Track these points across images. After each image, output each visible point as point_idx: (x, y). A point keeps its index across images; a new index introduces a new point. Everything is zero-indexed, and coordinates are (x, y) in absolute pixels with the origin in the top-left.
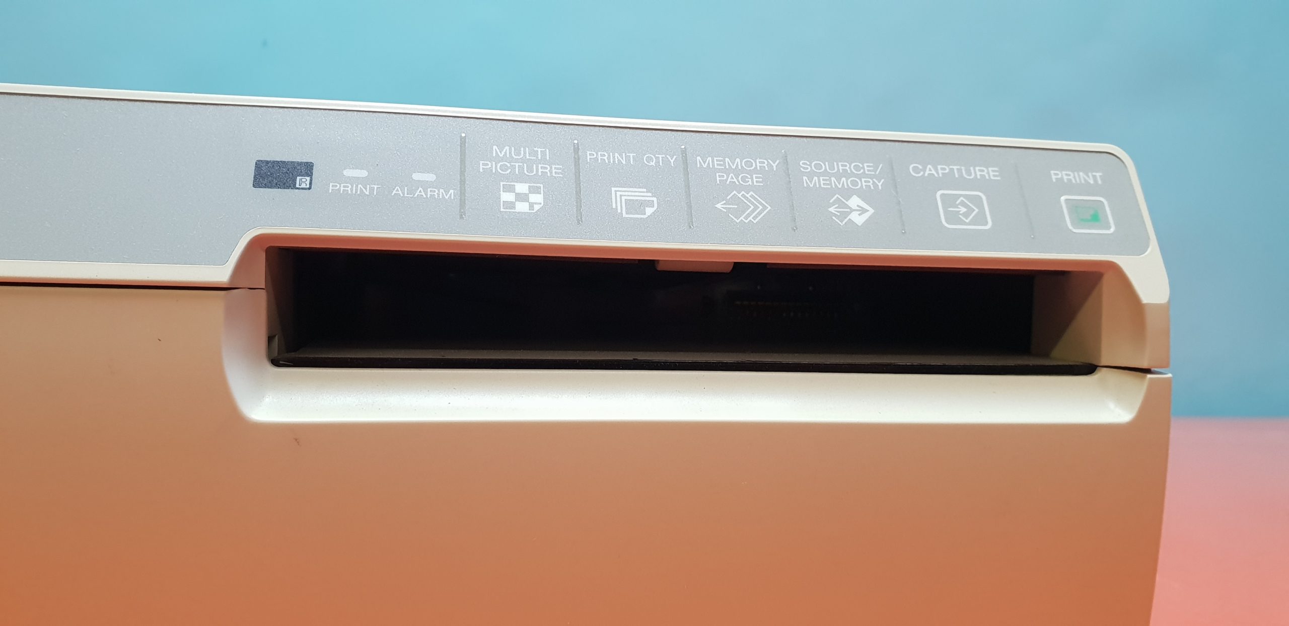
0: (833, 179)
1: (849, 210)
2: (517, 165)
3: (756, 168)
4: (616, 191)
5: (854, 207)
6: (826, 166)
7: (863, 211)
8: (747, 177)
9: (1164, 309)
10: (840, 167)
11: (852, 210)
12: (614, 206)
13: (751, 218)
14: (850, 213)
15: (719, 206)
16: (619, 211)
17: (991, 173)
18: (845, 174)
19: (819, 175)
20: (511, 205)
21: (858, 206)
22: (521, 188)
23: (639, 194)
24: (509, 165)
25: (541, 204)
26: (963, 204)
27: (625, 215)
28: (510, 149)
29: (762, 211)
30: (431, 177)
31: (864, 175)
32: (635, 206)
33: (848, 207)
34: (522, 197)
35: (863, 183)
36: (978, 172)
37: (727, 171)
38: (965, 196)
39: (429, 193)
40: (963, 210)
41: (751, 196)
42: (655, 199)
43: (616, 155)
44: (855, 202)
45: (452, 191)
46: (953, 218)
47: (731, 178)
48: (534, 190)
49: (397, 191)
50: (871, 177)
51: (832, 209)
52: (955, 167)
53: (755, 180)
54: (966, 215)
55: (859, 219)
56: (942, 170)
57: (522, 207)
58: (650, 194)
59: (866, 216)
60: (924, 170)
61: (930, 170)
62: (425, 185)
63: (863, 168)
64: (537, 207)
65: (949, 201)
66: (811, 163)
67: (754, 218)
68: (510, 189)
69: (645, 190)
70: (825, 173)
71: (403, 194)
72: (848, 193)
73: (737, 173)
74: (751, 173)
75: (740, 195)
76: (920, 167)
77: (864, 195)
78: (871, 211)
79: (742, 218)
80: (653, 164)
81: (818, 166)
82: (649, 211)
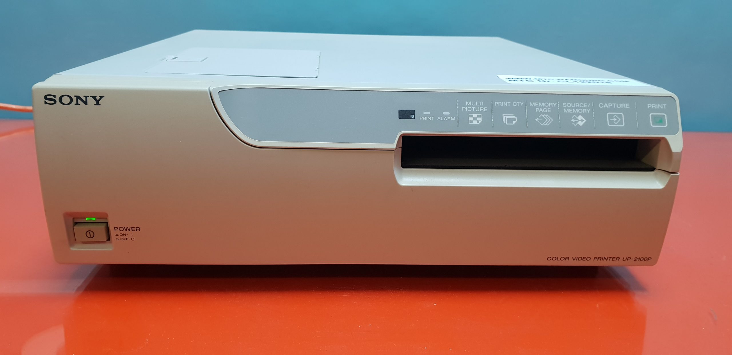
0: (574, 110)
1: (578, 120)
2: (473, 108)
3: (549, 106)
4: (504, 116)
5: (580, 119)
6: (571, 105)
7: (583, 121)
8: (546, 109)
9: (679, 154)
10: (576, 105)
11: (579, 121)
12: (503, 121)
13: (546, 124)
14: (578, 122)
15: (537, 120)
16: (505, 122)
17: (627, 106)
18: (578, 108)
19: (569, 108)
20: (472, 122)
21: (581, 119)
22: (475, 116)
23: (512, 116)
24: (471, 108)
25: (480, 121)
26: (616, 118)
27: (507, 124)
28: (471, 103)
29: (550, 121)
30: (448, 113)
31: (584, 108)
32: (510, 121)
33: (577, 119)
34: (475, 119)
35: (583, 111)
36: (622, 105)
37: (540, 107)
38: (616, 115)
39: (448, 119)
40: (615, 119)
41: (547, 116)
42: (516, 118)
43: (504, 103)
44: (580, 117)
45: (454, 118)
46: (612, 122)
47: (541, 110)
48: (479, 116)
49: (439, 118)
50: (585, 108)
51: (573, 120)
52: (614, 104)
53: (548, 110)
54: (616, 121)
55: (581, 124)
56: (610, 105)
57: (475, 122)
58: (515, 116)
59: (583, 122)
60: (604, 105)
61: (606, 105)
62: (447, 116)
63: (584, 105)
64: (480, 122)
65: (611, 116)
66: (567, 104)
67: (548, 124)
68: (472, 116)
69: (513, 115)
70: (571, 108)
71: (441, 119)
72: (578, 114)
73: (543, 108)
74: (547, 108)
75: (543, 116)
76: (603, 104)
77: (583, 115)
78: (585, 121)
79: (544, 124)
80: (516, 105)
81: (569, 105)
82: (514, 122)
